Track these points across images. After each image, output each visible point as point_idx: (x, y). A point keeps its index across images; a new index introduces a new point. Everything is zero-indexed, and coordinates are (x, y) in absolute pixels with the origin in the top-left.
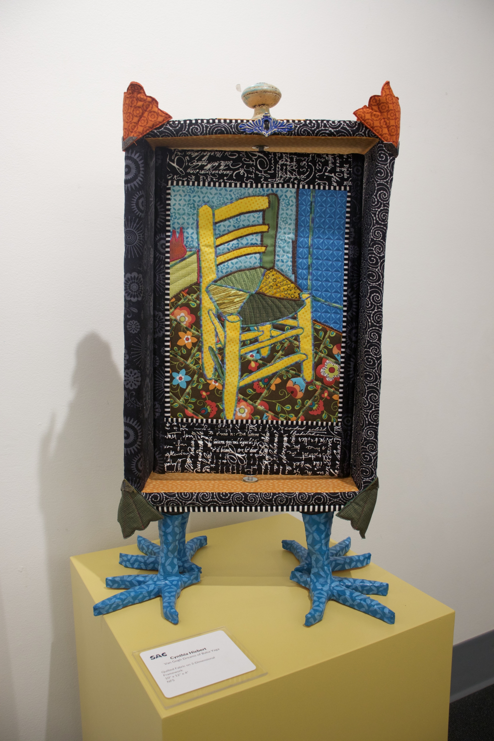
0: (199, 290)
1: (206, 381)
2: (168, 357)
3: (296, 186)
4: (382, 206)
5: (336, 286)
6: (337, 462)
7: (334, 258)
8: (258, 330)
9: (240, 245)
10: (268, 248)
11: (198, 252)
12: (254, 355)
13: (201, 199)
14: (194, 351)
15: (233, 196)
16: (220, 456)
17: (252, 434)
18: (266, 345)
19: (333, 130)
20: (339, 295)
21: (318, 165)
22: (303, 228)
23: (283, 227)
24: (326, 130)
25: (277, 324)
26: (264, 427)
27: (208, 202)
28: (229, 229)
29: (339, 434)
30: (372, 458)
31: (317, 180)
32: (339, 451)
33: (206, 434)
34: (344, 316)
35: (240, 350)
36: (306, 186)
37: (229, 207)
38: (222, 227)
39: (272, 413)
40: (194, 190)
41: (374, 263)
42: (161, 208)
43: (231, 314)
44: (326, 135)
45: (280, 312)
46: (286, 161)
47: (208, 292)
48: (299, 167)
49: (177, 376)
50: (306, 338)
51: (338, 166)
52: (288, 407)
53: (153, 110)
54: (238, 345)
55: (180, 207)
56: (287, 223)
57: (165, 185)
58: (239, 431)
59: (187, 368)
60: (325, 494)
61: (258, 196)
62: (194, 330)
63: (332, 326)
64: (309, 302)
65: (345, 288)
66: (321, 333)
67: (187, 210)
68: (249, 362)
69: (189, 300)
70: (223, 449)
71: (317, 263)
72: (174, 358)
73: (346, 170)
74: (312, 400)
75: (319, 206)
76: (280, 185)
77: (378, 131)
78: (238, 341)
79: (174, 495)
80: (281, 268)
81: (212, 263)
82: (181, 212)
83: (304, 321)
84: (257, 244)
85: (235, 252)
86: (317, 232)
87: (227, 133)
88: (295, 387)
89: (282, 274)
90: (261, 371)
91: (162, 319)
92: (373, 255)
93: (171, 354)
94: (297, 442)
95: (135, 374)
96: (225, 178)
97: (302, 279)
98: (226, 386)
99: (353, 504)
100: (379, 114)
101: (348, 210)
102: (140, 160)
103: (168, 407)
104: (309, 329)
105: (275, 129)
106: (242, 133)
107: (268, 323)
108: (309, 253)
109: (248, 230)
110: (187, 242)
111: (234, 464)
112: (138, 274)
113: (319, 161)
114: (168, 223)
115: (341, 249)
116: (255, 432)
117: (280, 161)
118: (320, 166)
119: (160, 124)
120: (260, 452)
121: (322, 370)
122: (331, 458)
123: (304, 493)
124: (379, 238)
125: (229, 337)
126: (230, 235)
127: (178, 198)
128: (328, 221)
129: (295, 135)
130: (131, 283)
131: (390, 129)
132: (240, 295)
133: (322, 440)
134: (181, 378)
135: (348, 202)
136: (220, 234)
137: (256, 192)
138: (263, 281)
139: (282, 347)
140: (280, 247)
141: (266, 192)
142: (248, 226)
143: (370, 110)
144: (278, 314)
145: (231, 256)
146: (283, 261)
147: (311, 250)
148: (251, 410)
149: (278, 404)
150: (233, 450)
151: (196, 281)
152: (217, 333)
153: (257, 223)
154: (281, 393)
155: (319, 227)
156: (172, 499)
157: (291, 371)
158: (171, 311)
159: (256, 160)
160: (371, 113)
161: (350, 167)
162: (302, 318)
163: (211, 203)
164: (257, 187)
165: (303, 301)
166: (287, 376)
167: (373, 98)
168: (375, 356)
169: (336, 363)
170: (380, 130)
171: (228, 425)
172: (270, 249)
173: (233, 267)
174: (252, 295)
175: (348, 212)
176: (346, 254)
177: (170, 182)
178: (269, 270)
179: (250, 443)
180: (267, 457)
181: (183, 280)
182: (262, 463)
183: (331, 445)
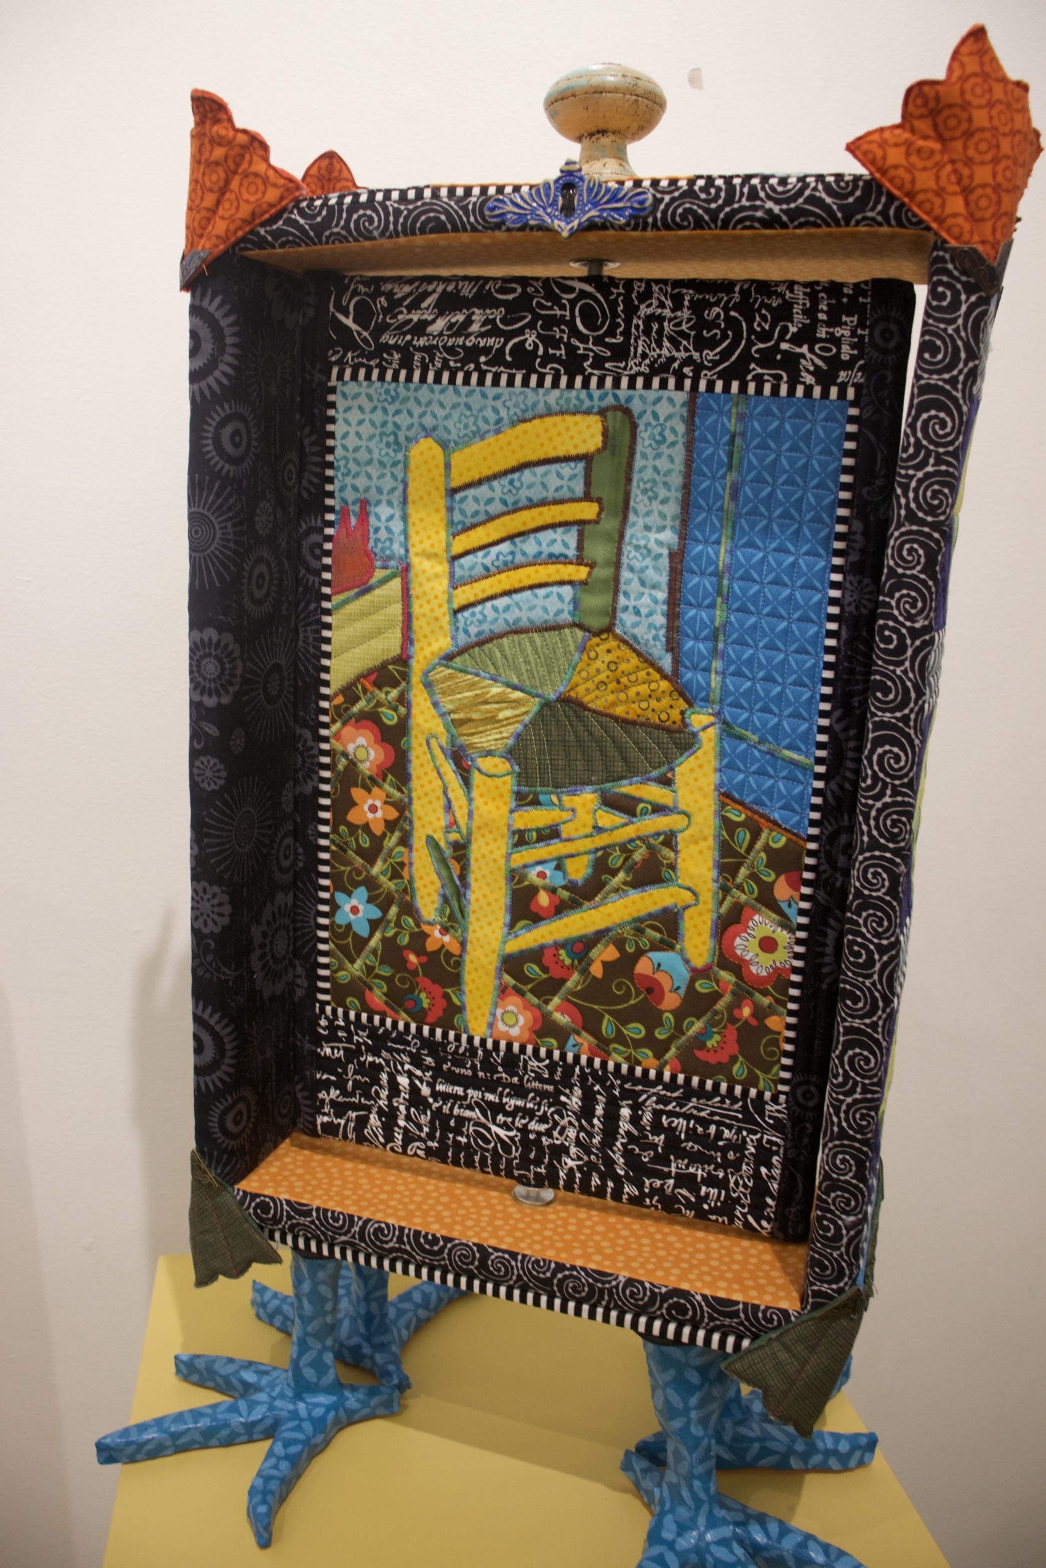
0: (405, 676)
1: (418, 925)
2: (326, 849)
3: (688, 383)
4: (932, 461)
5: (797, 697)
6: (769, 1200)
7: (795, 611)
8: (561, 807)
9: (519, 558)
10: (596, 571)
11: (405, 570)
12: (548, 873)
13: (415, 420)
14: (391, 841)
15: (503, 413)
16: (452, 1123)
17: (536, 1085)
18: (582, 849)
19: (776, 209)
20: (805, 726)
21: (758, 319)
22: (704, 515)
23: (642, 509)
24: (755, 208)
25: (616, 794)
26: (568, 1070)
27: (435, 428)
28: (488, 508)
29: (778, 1126)
30: (844, 1232)
31: (753, 366)
32: (776, 1172)
33: (417, 1061)
34: (817, 792)
35: (508, 856)
36: (719, 386)
37: (489, 445)
38: (471, 503)
39: (591, 1039)
40: (397, 394)
41: (891, 647)
42: (312, 444)
43: (489, 753)
44: (757, 225)
45: (625, 760)
46: (662, 305)
47: (428, 685)
48: (701, 324)
49: (346, 904)
50: (696, 843)
51: (823, 321)
52: (636, 1030)
53: (253, 169)
54: (505, 840)
55: (359, 443)
56: (656, 497)
57: (324, 379)
58: (500, 1069)
59: (371, 884)
60: (699, 1298)
61: (574, 414)
62: (391, 784)
63: (776, 816)
64: (710, 740)
65: (825, 706)
66: (742, 835)
67: (379, 450)
68: (533, 890)
69: (379, 704)
70: (460, 1107)
71: (742, 624)
72: (339, 857)
73: (847, 333)
74: (704, 1019)
75: (756, 448)
76: (640, 381)
77: (927, 206)
78: (505, 830)
79: (308, 1213)
80: (632, 631)
81: (440, 606)
82: (362, 455)
83: (692, 792)
84: (566, 557)
85: (503, 576)
86: (747, 528)
87: (455, 229)
88: (658, 976)
89: (634, 650)
90: (566, 920)
91: (312, 748)
92: (891, 623)
93: (333, 842)
94: (657, 1128)
95: (214, 896)
96: (483, 359)
97: (695, 669)
98: (469, 947)
99: (776, 1346)
100: (936, 146)
101: (848, 462)
102: (225, 316)
103: (325, 979)
104: (706, 819)
105: (594, 213)
106: (498, 226)
107: (589, 788)
108: (719, 593)
109: (541, 514)
110: (377, 540)
111: (487, 1150)
112: (220, 633)
113: (762, 305)
114: (329, 487)
115: (818, 585)
116: (542, 1080)
117: (642, 307)
118: (765, 320)
119: (273, 211)
120: (555, 1134)
121: (738, 941)
122: (751, 1184)
123: (642, 1283)
124: (913, 568)
125: (481, 816)
126: (491, 526)
127: (354, 416)
128: (780, 496)
129: (658, 229)
130: (202, 657)
131: (973, 197)
132: (515, 701)
133: (727, 1133)
134: (355, 910)
135: (849, 437)
136: (463, 523)
137: (568, 400)
138: (581, 665)
139: (626, 860)
140: (631, 569)
141: (596, 403)
142: (543, 503)
143: (907, 135)
144: (619, 766)
145: (491, 586)
146: (637, 613)
147: (725, 582)
148: (535, 1020)
149: (607, 1016)
150: (486, 1116)
151: (399, 651)
152: (449, 801)
153: (568, 495)
154: (619, 987)
155: (754, 512)
156: (302, 1220)
157: (649, 931)
158: (335, 728)
159: (573, 303)
160: (908, 144)
161: (861, 324)
162: (687, 784)
163: (441, 432)
164: (570, 385)
165: (694, 735)
166: (637, 943)
167: (915, 92)
168: (876, 941)
169: (784, 926)
170: (937, 202)
171: (472, 1051)
172: (603, 572)
173: (496, 619)
174: (547, 705)
175: (846, 470)
176: (833, 602)
177: (335, 371)
178: (597, 634)
179: (530, 1105)
180: (573, 1150)
181: (364, 646)
182: (560, 1163)
183: (753, 1150)
